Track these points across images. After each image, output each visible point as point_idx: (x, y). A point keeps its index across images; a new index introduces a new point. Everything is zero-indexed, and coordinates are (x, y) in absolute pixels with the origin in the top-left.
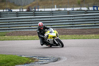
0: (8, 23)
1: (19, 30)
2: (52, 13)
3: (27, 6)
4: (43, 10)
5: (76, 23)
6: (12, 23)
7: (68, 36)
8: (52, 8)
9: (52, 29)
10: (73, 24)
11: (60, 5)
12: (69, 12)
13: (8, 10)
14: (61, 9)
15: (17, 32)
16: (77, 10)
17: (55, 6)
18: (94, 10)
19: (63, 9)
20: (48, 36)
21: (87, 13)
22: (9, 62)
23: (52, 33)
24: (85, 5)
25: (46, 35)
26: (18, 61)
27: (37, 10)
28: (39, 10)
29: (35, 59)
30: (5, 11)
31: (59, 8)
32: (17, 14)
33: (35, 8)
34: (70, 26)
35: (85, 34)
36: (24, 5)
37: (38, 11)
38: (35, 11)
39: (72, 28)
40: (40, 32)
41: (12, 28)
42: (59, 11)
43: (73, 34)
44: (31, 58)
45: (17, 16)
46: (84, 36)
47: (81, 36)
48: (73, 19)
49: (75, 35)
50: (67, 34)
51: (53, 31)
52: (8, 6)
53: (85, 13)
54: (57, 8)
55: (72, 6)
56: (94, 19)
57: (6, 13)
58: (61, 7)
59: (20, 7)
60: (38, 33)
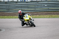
5: (11, 9)
7: (5, 17)
10: (9, 10)
12: (6, 3)
18: (21, 1)
21: (17, 3)
34: (7, 10)
39: (8, 12)
43: (8, 15)
46: (15, 16)
47: (13, 16)
48: (9, 7)
49: (10, 16)
50: (5, 15)
53: (16, 3)
56: (21, 7)
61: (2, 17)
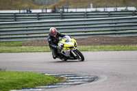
0: (25, 29)
1: (40, 39)
2: (86, 15)
3: (52, 6)
4: (74, 10)
5: (120, 28)
6: (32, 28)
7: (108, 46)
8: (86, 8)
9: (69, 37)
10: (115, 30)
11: (98, 4)
12: (110, 14)
13: (26, 11)
14: (99, 9)
15: (38, 41)
16: (122, 11)
17: (91, 5)
19: (102, 10)
20: (63, 46)
22: (27, 82)
23: (68, 42)
24: (133, 3)
25: (60, 44)
26: (39, 80)
27: (66, 10)
28: (69, 10)
29: (62, 78)
30: (22, 11)
31: (97, 7)
32: (39, 16)
33: (63, 8)
35: (133, 44)
36: (49, 4)
37: (68, 12)
38: (63, 12)
40: (53, 40)
41: (31, 36)
42: (96, 12)
43: (116, 44)
44: (57, 77)
45: (39, 19)
46: (131, 46)
47: (127, 46)
48: (115, 24)
49: (119, 45)
51: (70, 39)
52: (26, 5)
53: (133, 15)
54: (93, 7)
55: (115, 4)
57: (23, 15)
58: (99, 7)
59: (42, 7)
60: (49, 42)
61: (100, 48)
